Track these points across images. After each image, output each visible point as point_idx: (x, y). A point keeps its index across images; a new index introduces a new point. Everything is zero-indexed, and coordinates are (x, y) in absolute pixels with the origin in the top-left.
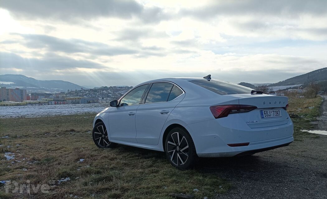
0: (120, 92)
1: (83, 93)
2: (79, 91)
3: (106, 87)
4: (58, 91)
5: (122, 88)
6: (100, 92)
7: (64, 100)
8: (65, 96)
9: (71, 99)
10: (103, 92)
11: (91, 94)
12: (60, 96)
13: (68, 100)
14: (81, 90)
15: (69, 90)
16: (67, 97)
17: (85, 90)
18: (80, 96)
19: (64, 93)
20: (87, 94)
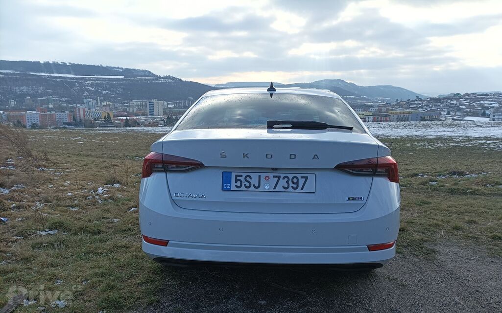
0: (482, 102)
1: (418, 104)
2: (412, 101)
3: (458, 94)
4: (382, 101)
5: (487, 95)
6: (447, 102)
7: (386, 115)
8: (391, 108)
9: (397, 113)
10: (452, 102)
11: (430, 106)
12: (384, 109)
13: (392, 115)
14: (416, 100)
15: (397, 100)
16: (392, 110)
17: (421, 100)
18: (413, 109)
19: (390, 104)
20: (425, 105)
